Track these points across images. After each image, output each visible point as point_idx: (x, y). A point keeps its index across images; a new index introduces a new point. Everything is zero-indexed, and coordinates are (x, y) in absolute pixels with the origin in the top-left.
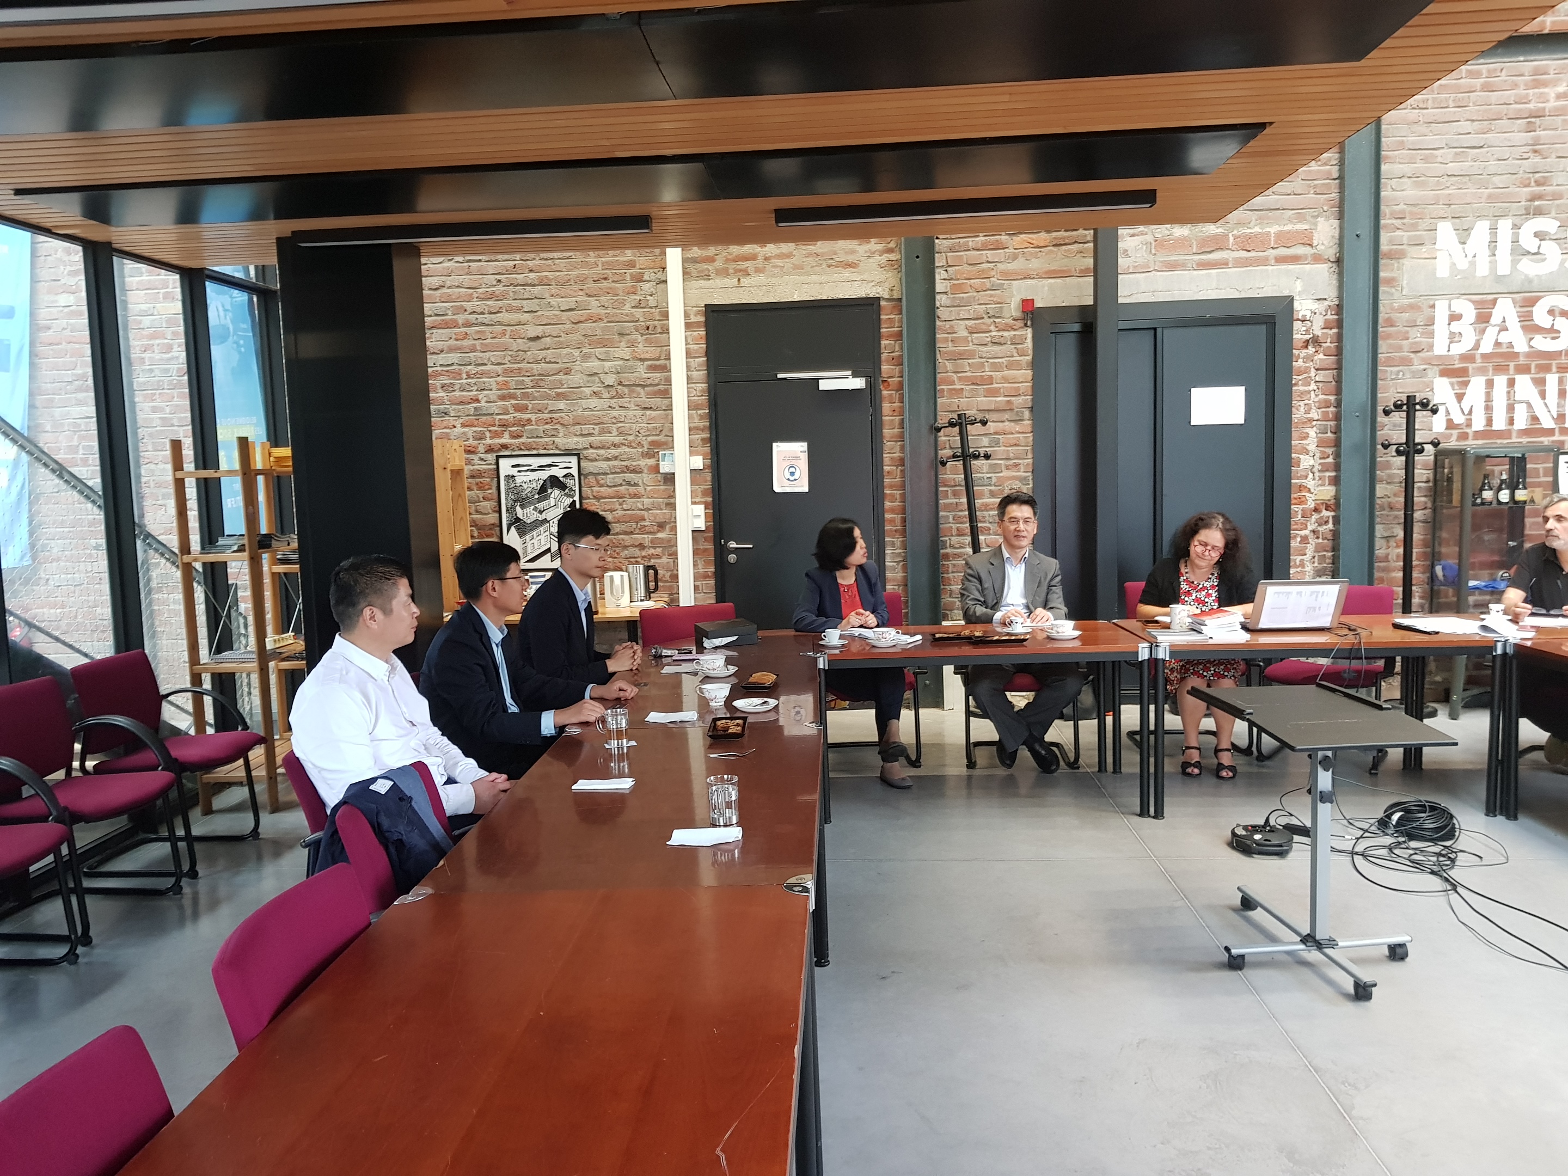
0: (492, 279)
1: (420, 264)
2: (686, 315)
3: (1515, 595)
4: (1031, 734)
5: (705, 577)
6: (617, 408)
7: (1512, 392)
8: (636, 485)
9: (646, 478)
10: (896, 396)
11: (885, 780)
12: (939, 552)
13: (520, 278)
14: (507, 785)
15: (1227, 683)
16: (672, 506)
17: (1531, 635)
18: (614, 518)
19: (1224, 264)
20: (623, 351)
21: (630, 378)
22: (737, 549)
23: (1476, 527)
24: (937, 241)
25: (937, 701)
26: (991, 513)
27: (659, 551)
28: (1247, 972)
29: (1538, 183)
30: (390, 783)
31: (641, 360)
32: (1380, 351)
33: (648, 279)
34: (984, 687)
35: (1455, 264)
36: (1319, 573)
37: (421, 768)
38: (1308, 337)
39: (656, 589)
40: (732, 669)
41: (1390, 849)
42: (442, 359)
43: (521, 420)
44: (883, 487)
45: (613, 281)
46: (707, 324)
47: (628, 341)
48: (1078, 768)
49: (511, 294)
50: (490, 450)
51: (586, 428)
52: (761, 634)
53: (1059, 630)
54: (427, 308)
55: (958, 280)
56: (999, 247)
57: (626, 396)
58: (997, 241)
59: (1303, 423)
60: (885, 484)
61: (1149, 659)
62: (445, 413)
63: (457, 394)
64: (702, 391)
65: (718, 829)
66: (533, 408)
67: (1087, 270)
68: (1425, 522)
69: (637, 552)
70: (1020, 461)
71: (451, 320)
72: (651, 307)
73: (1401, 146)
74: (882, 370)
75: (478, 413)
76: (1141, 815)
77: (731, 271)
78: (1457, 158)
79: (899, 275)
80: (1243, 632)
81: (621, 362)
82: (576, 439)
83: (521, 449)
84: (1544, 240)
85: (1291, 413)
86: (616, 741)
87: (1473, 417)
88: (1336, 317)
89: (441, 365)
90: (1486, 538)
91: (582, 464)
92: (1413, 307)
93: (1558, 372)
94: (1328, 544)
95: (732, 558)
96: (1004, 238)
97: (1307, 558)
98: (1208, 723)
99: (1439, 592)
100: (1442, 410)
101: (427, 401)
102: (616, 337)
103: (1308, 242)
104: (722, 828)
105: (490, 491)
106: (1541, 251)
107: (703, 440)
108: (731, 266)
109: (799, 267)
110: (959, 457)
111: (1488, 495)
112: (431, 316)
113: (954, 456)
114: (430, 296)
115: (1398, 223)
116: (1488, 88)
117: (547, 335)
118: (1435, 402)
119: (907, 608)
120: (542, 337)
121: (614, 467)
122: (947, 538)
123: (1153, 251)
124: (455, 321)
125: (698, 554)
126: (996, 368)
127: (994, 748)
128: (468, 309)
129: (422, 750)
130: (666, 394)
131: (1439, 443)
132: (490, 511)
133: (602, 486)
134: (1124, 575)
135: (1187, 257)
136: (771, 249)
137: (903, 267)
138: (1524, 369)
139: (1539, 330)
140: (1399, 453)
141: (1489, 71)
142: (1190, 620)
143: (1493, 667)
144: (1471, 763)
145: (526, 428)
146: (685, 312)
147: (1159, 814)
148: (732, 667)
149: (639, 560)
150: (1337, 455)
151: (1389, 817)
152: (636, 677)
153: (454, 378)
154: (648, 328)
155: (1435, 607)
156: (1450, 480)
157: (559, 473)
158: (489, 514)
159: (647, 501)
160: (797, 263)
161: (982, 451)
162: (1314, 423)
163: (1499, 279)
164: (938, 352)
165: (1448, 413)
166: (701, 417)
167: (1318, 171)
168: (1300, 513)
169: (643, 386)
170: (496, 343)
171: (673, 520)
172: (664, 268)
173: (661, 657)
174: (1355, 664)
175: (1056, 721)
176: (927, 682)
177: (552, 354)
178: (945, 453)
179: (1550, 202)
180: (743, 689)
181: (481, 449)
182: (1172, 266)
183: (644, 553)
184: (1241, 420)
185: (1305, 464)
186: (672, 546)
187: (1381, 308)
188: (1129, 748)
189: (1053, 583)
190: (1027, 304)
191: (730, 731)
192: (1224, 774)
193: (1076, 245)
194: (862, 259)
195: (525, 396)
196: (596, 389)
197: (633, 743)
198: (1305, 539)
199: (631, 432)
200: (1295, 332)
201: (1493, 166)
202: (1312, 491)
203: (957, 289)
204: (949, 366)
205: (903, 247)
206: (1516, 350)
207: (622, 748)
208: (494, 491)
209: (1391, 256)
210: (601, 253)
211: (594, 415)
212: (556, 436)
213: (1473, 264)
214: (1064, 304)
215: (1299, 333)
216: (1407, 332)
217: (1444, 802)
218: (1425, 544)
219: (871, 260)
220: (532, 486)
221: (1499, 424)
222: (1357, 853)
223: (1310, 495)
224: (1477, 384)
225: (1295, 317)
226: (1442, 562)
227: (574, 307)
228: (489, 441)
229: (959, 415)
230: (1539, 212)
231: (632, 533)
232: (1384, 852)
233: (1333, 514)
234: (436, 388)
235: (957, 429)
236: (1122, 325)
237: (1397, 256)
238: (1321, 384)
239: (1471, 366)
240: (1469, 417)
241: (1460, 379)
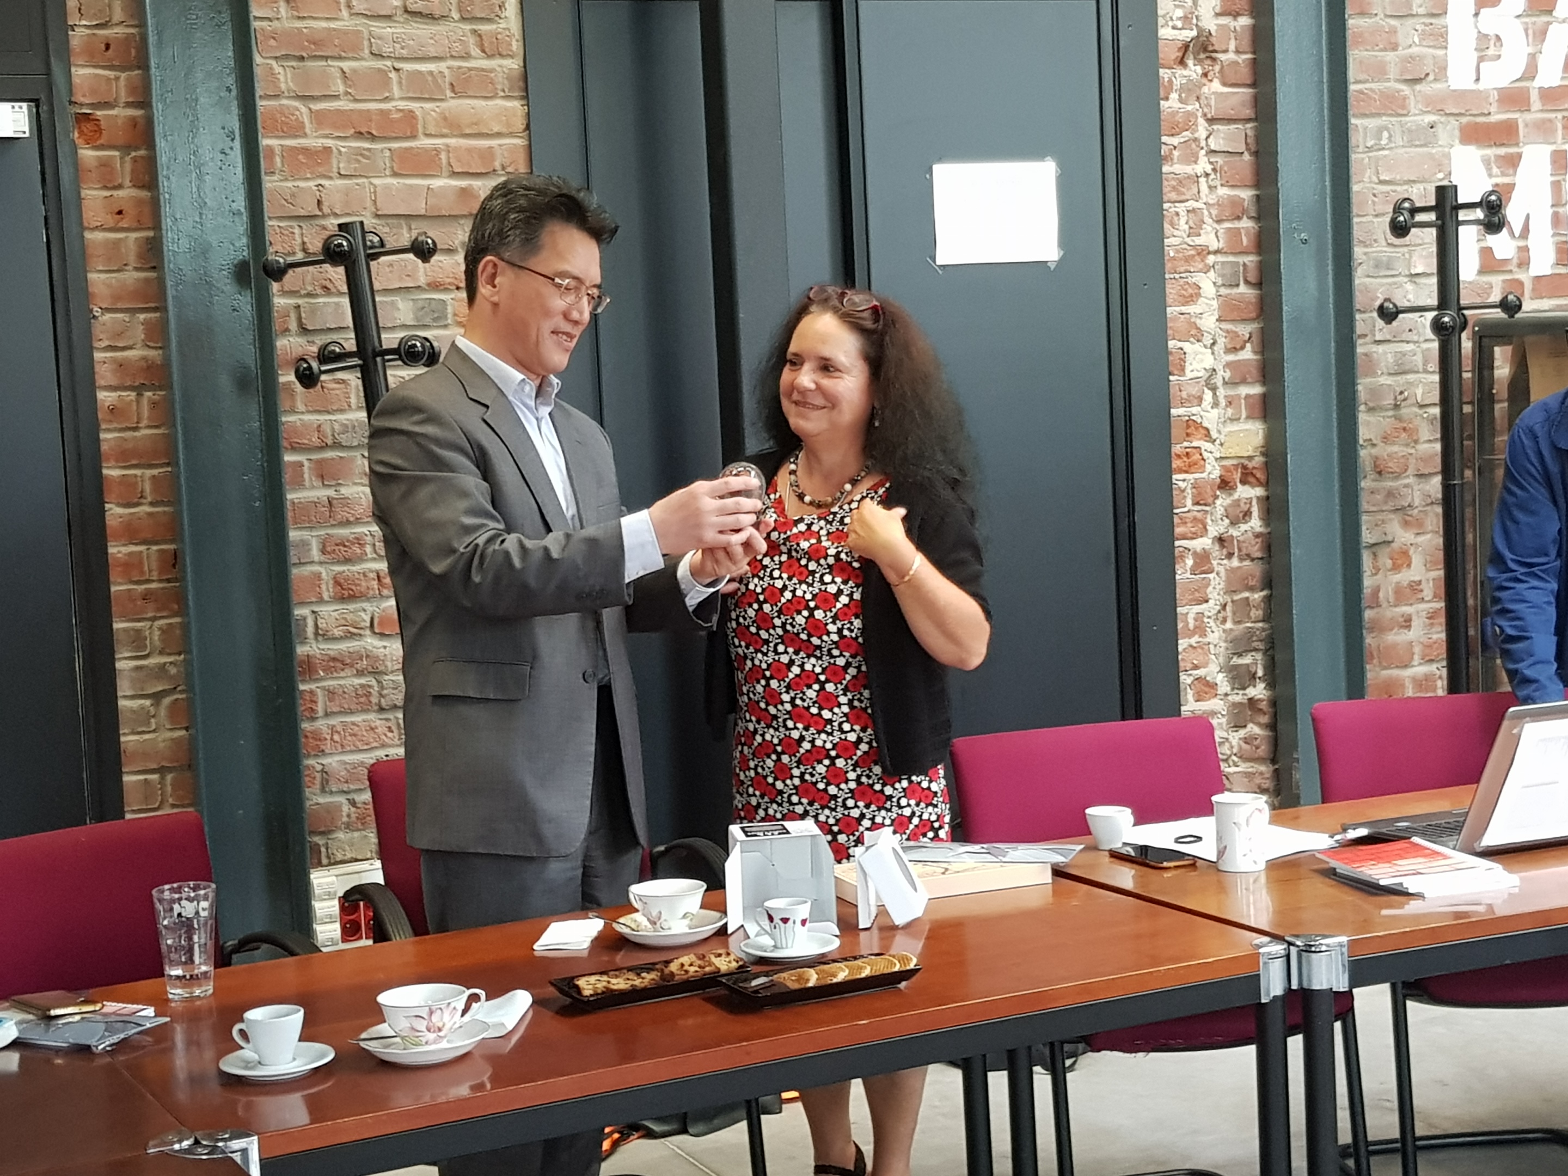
38: (1187, 35)
44: (96, 457)
60: (104, 448)
74: (77, 81)
85: (1161, 237)
87: (1529, 244)
94: (1254, 569)
97: (1210, 608)
122: (309, 609)
126: (423, 88)
150: (1266, 342)
162: (1211, 259)
168: (1189, 491)
184: (1051, 253)
185: (1196, 365)
200: (1160, 22)
202: (1214, 434)
204: (287, 73)
215: (1169, 25)
216: (1392, 32)
223: (1210, 446)
224: (1535, 163)
233: (1259, 491)
235: (334, 271)
238: (1219, 160)
239: (1521, 118)
240: (1522, 243)
241: (1502, 151)
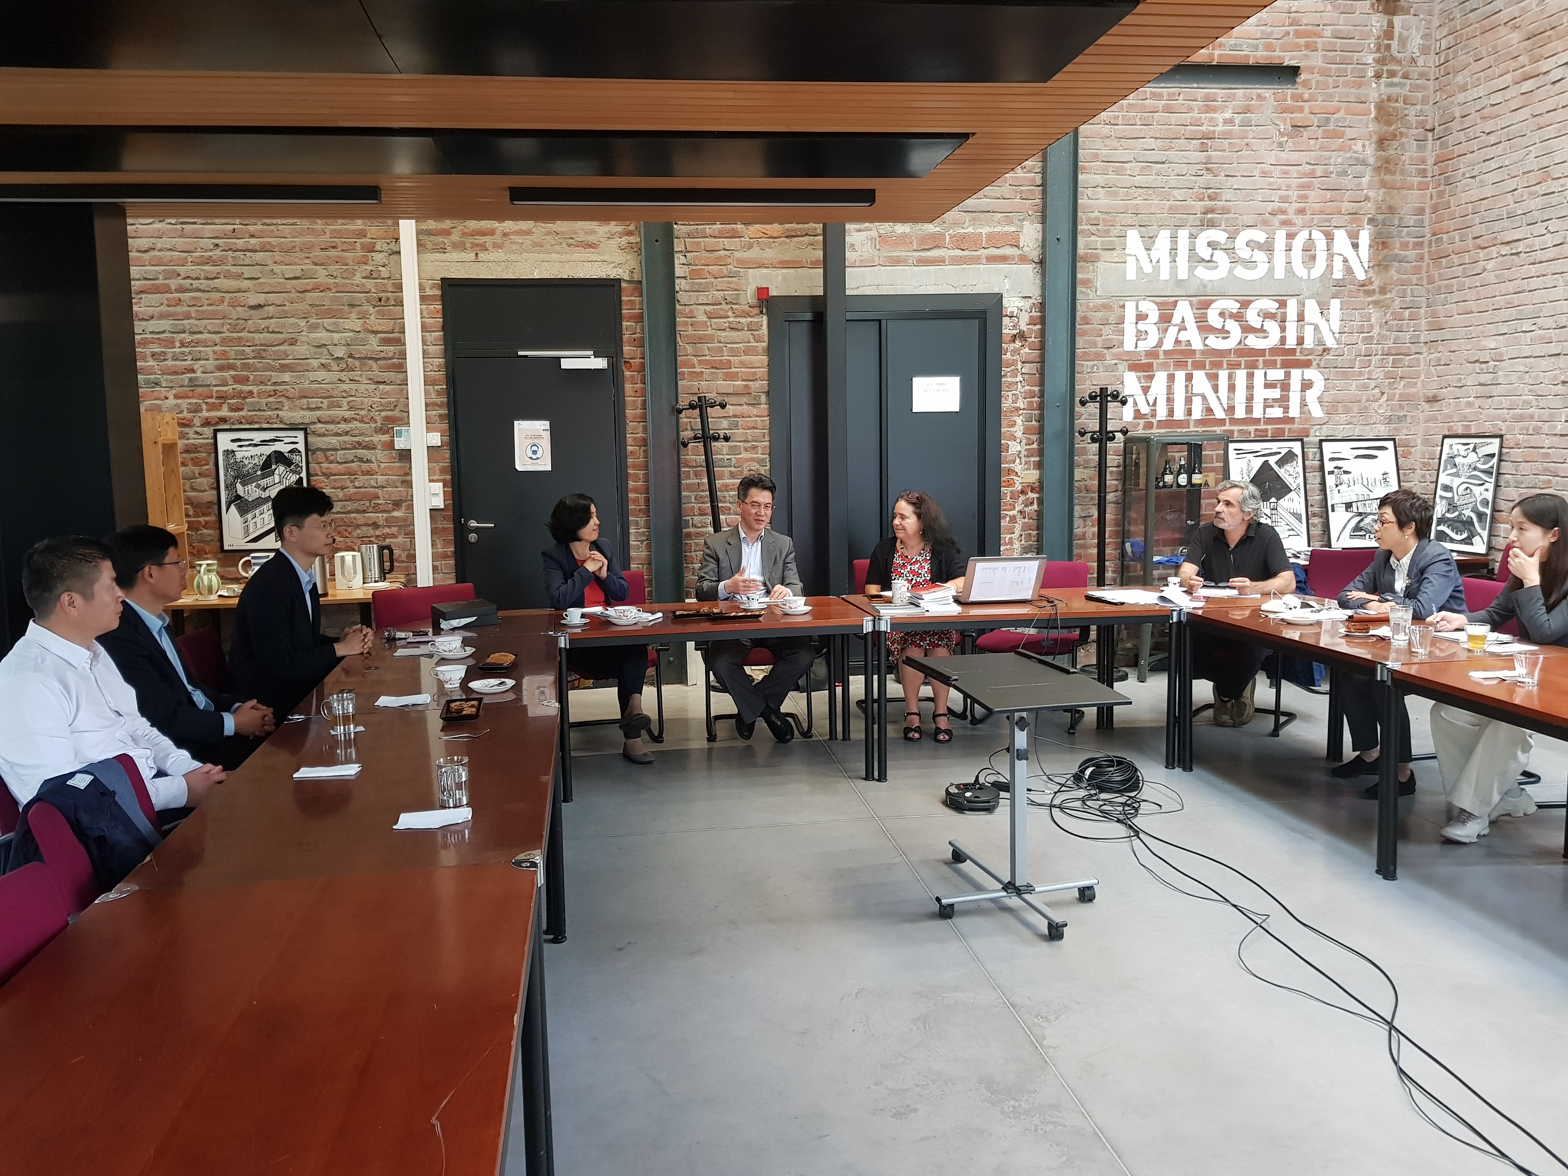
0: (209, 243)
1: (126, 224)
2: (422, 288)
3: (1189, 569)
4: (768, 706)
5: (444, 556)
6: (348, 381)
7: (1190, 385)
8: (368, 461)
9: (380, 454)
10: (638, 377)
11: (628, 757)
12: (682, 531)
13: (240, 242)
14: (222, 776)
15: (942, 652)
16: (409, 484)
17: (1201, 604)
18: (345, 495)
19: (940, 261)
20: (354, 323)
21: (363, 350)
22: (477, 528)
23: (1159, 508)
24: (675, 226)
25: (681, 677)
26: (731, 493)
27: (394, 530)
28: (956, 920)
29: (1211, 198)
30: (90, 778)
31: (373, 332)
32: (1077, 346)
33: (380, 249)
34: (723, 662)
35: (1142, 269)
36: (1026, 550)
37: (125, 761)
38: (1015, 332)
39: (392, 569)
40: (470, 650)
41: (1083, 801)
42: (152, 325)
43: (241, 392)
44: (626, 467)
45: (343, 250)
46: (444, 298)
47: (359, 313)
48: (811, 737)
49: (230, 259)
50: (206, 423)
51: (314, 402)
52: (501, 614)
53: (791, 606)
54: (134, 271)
55: (697, 265)
56: (735, 235)
57: (357, 369)
58: (733, 229)
59: (1011, 412)
60: (629, 464)
61: (872, 632)
62: (156, 384)
63: (170, 363)
64: (440, 365)
65: (447, 810)
66: (254, 380)
67: (817, 261)
68: (1116, 503)
69: (370, 531)
70: (758, 444)
71: (163, 284)
72: (383, 279)
73: (1096, 158)
74: (624, 351)
75: (193, 383)
76: (866, 779)
77: (468, 245)
78: (1144, 172)
79: (639, 258)
80: (955, 605)
81: (351, 334)
82: (302, 413)
83: (241, 423)
84: (1216, 249)
85: (1000, 403)
86: (342, 727)
87: (1157, 408)
88: (1039, 314)
89: (151, 333)
90: (1169, 517)
91: (310, 439)
92: (1106, 307)
93: (1228, 368)
94: (1035, 523)
95: (473, 537)
96: (739, 226)
97: (1015, 536)
98: (926, 691)
99: (1128, 566)
100: (1130, 401)
101: (134, 371)
102: (346, 308)
103: (1015, 244)
104: (452, 809)
105: (206, 467)
106: (1214, 259)
107: (440, 416)
108: (469, 241)
109: (535, 244)
110: (700, 438)
111: (1169, 478)
112: (139, 280)
113: (695, 438)
114: (138, 258)
115: (1093, 228)
116: (1169, 110)
117: (270, 303)
118: (1125, 394)
119: (650, 586)
120: (265, 306)
121: (345, 442)
122: (689, 518)
123: (878, 247)
124: (168, 286)
125: (436, 533)
126: (734, 352)
127: (734, 721)
128: (181, 273)
129: (129, 741)
130: (401, 368)
131: (1127, 431)
132: (207, 489)
133: (332, 462)
134: (853, 554)
135: (908, 254)
136: (509, 225)
137: (643, 250)
138: (1199, 366)
139: (1212, 330)
140: (1093, 440)
141: (1169, 94)
142: (909, 595)
143: (1170, 632)
144: (1155, 721)
145: (247, 400)
146: (420, 285)
147: (882, 778)
148: (470, 648)
149: (372, 539)
150: (1041, 442)
151: (1083, 772)
152: (366, 661)
153: (166, 347)
154: (380, 300)
155: (1125, 581)
156: (1137, 465)
157: (283, 448)
158: (205, 491)
159: (381, 478)
160: (536, 240)
161: (722, 433)
162: (1021, 412)
163: (1180, 283)
164: (678, 335)
165: (1135, 404)
166: (439, 393)
167: (1024, 178)
168: (1009, 494)
169: (376, 360)
170: (213, 311)
171: (409, 498)
172: (397, 239)
173: (395, 639)
174: (1054, 633)
175: (791, 694)
176: (672, 659)
177: (276, 323)
178: (686, 434)
179: (1221, 216)
180: (479, 670)
181: (197, 422)
182: (895, 262)
183: (378, 533)
184: (956, 408)
185: (1013, 449)
186: (409, 525)
187: (1079, 307)
188: (857, 716)
189: (788, 560)
190: (762, 293)
191: (464, 713)
192: (941, 737)
193: (807, 238)
194: (602, 240)
195: (246, 367)
196: (324, 361)
197: (361, 728)
198: (1013, 519)
199: (363, 407)
200: (1004, 327)
201: (1173, 181)
202: (1019, 474)
203: (695, 274)
204: (689, 349)
205: (642, 230)
206: (1194, 348)
207: (350, 734)
208: (211, 466)
209: (1086, 259)
210: (328, 221)
211: (322, 389)
212: (281, 410)
213: (1157, 268)
214: (796, 294)
215: (1008, 328)
216: (1101, 330)
217: (1130, 757)
218: (1117, 524)
219: (611, 241)
220: (254, 462)
221: (1179, 414)
222: (1054, 806)
223: (1017, 478)
224: (1160, 378)
225: (1004, 313)
226: (1131, 540)
227: (299, 275)
228: (205, 414)
229: (699, 398)
230: (1212, 224)
231: (365, 511)
232: (1078, 804)
233: (1037, 495)
234: (145, 356)
235: (697, 411)
236: (849, 316)
237: (1093, 259)
238: (1026, 376)
239: (1155, 362)
240: (1153, 408)
241: (1146, 374)
